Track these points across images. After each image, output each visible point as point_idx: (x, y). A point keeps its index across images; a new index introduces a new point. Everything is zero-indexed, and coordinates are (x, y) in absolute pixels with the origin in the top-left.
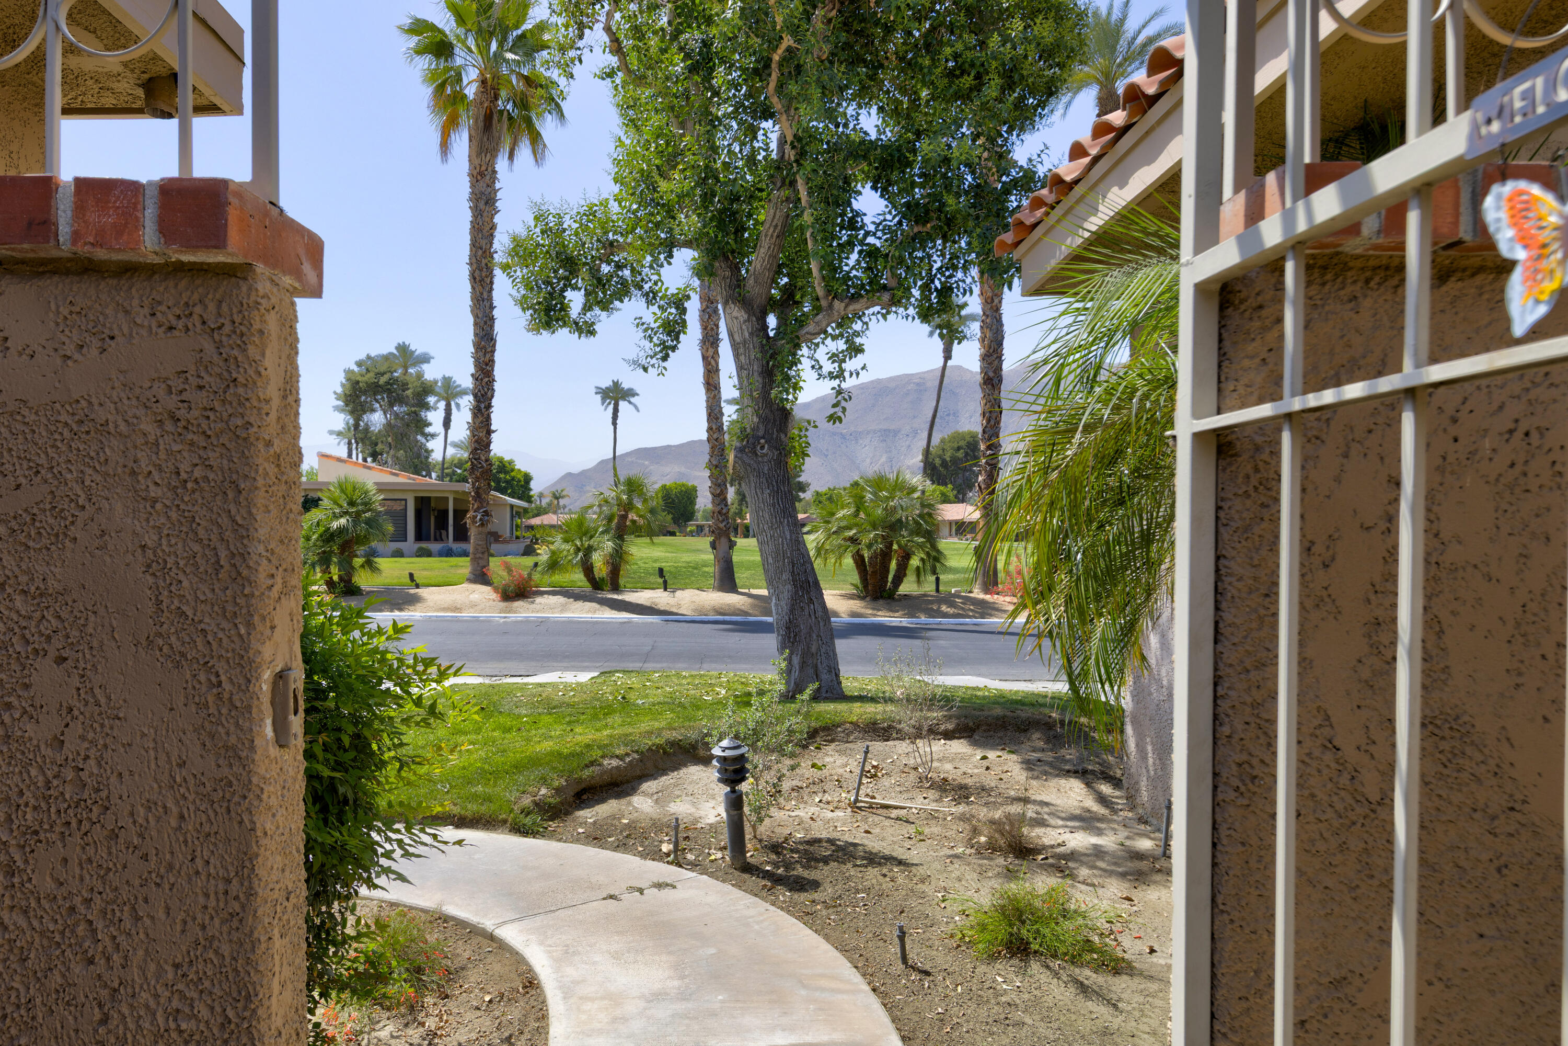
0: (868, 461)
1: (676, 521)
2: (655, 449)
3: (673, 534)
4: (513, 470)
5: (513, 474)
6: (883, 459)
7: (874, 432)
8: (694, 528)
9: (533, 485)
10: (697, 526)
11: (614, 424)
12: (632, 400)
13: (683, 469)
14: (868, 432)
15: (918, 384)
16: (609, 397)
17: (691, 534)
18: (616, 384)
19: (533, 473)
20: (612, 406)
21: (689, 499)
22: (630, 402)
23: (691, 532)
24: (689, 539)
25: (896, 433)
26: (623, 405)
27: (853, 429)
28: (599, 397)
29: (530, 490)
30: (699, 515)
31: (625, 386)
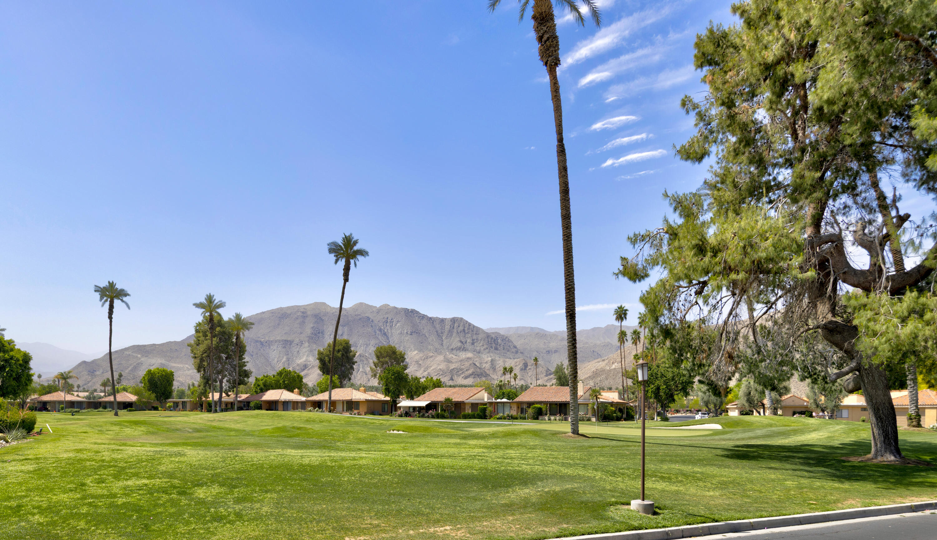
0: (276, 360)
1: (158, 398)
2: (145, 346)
3: (156, 409)
4: (12, 350)
5: (11, 353)
6: (284, 359)
7: (279, 341)
8: (172, 404)
9: (32, 364)
10: (174, 403)
11: (110, 318)
12: (125, 299)
13: (163, 361)
14: (276, 341)
15: (303, 312)
16: (106, 296)
17: (169, 409)
18: (112, 285)
19: (32, 353)
20: (108, 304)
21: (168, 381)
22: (122, 301)
23: (170, 407)
24: (168, 413)
25: (291, 342)
26: (117, 302)
27: (267, 339)
28: (97, 295)
29: (30, 369)
30: (175, 394)
31: (119, 286)
